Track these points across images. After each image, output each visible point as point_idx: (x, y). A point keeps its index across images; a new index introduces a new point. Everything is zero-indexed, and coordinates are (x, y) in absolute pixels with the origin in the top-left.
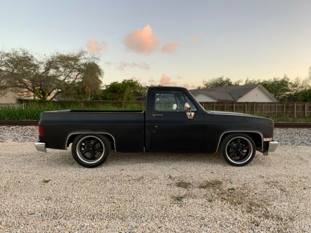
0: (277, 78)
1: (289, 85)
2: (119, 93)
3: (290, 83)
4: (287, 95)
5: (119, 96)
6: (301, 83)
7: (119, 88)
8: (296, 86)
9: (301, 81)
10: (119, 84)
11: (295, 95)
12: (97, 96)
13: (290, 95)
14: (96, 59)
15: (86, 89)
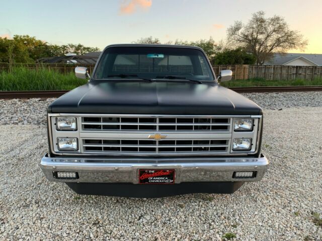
0: (203, 40)
1: (215, 48)
3: (216, 46)
4: (213, 57)
8: (220, 49)
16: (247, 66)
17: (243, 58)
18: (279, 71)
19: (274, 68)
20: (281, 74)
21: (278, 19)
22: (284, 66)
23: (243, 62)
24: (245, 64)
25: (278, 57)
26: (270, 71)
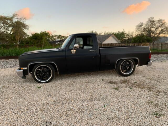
0: (120, 31)
1: (125, 35)
2: (38, 40)
3: (126, 34)
4: (124, 39)
5: (39, 41)
6: (131, 34)
7: (39, 37)
8: (129, 35)
9: (131, 33)
10: (39, 34)
11: (128, 40)
12: (23, 42)
13: (126, 40)
14: (25, 19)
15: (16, 37)
16: (148, 43)
17: (146, 40)
18: (164, 45)
19: (161, 44)
20: (165, 47)
21: (161, 20)
22: (166, 43)
23: (146, 41)
24: (147, 42)
25: (163, 38)
26: (160, 46)
